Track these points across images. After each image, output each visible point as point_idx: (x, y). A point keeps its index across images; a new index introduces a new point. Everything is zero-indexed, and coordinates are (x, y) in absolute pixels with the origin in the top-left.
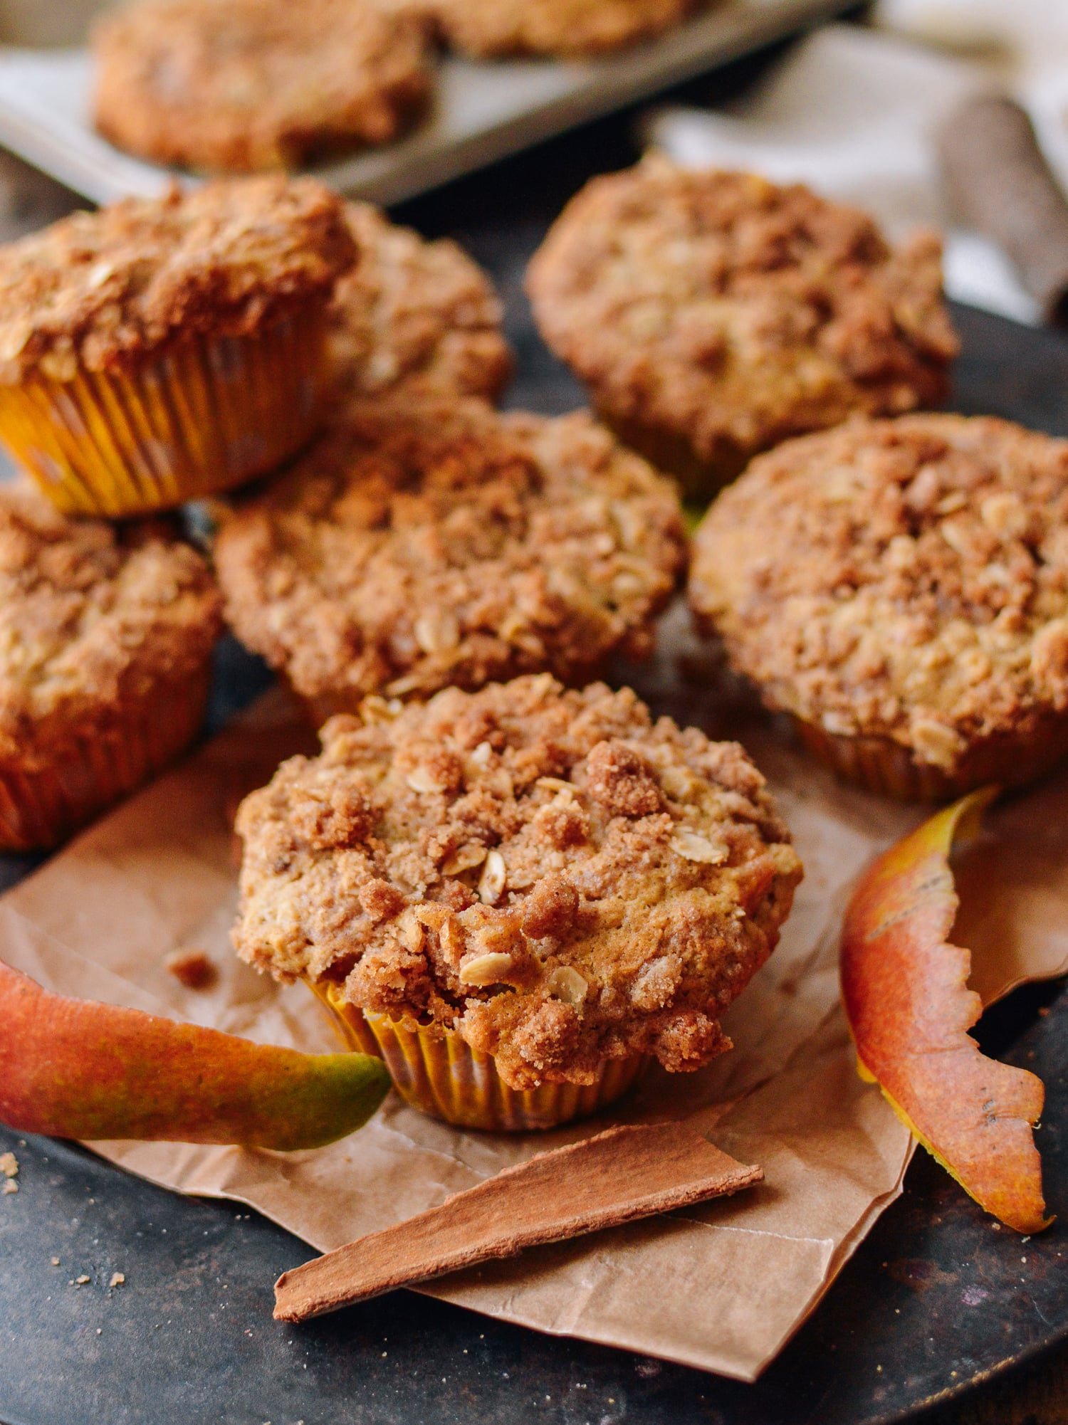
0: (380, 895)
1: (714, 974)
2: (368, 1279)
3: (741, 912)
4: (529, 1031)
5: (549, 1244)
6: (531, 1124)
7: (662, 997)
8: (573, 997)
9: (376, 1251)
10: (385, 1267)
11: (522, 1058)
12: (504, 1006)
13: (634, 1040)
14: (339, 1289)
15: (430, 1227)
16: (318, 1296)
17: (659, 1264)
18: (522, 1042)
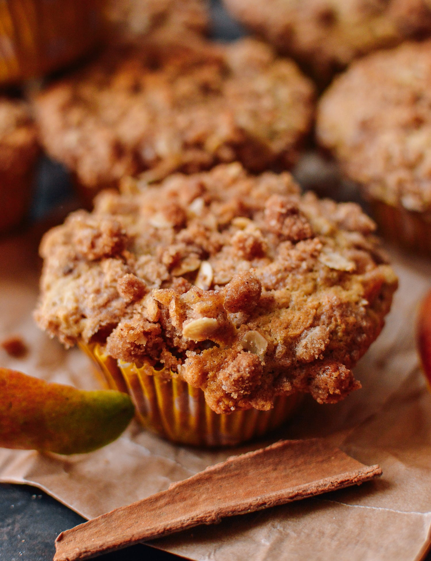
0: (131, 284)
1: (349, 340)
2: (117, 536)
3: (365, 302)
4: (228, 372)
5: (239, 515)
6: (224, 442)
7: (317, 352)
8: (258, 351)
9: (123, 519)
10: (129, 529)
11: (223, 391)
12: (212, 356)
13: (297, 381)
14: (98, 543)
15: (159, 504)
16: (83, 547)
17: (313, 529)
18: (224, 379)
